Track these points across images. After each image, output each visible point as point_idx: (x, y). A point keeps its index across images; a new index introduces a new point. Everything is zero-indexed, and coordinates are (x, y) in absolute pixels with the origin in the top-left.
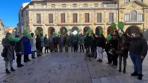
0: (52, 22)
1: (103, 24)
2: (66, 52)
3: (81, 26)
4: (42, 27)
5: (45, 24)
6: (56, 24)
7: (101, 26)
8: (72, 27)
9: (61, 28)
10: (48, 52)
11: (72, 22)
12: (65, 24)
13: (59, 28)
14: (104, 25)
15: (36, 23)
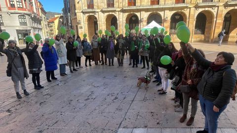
0: (113, 5)
1: (215, 6)
2: (120, 66)
3: (166, 11)
4: (96, 16)
5: (100, 10)
7: (210, 9)
8: (149, 13)
10: (90, 65)
11: (149, 3)
12: (134, 8)
13: (124, 16)
14: (218, 7)
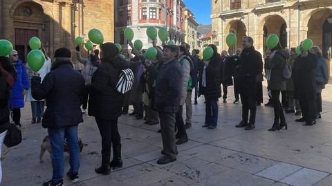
6: (290, 4)
9: (313, 16)
15: (229, 9)
